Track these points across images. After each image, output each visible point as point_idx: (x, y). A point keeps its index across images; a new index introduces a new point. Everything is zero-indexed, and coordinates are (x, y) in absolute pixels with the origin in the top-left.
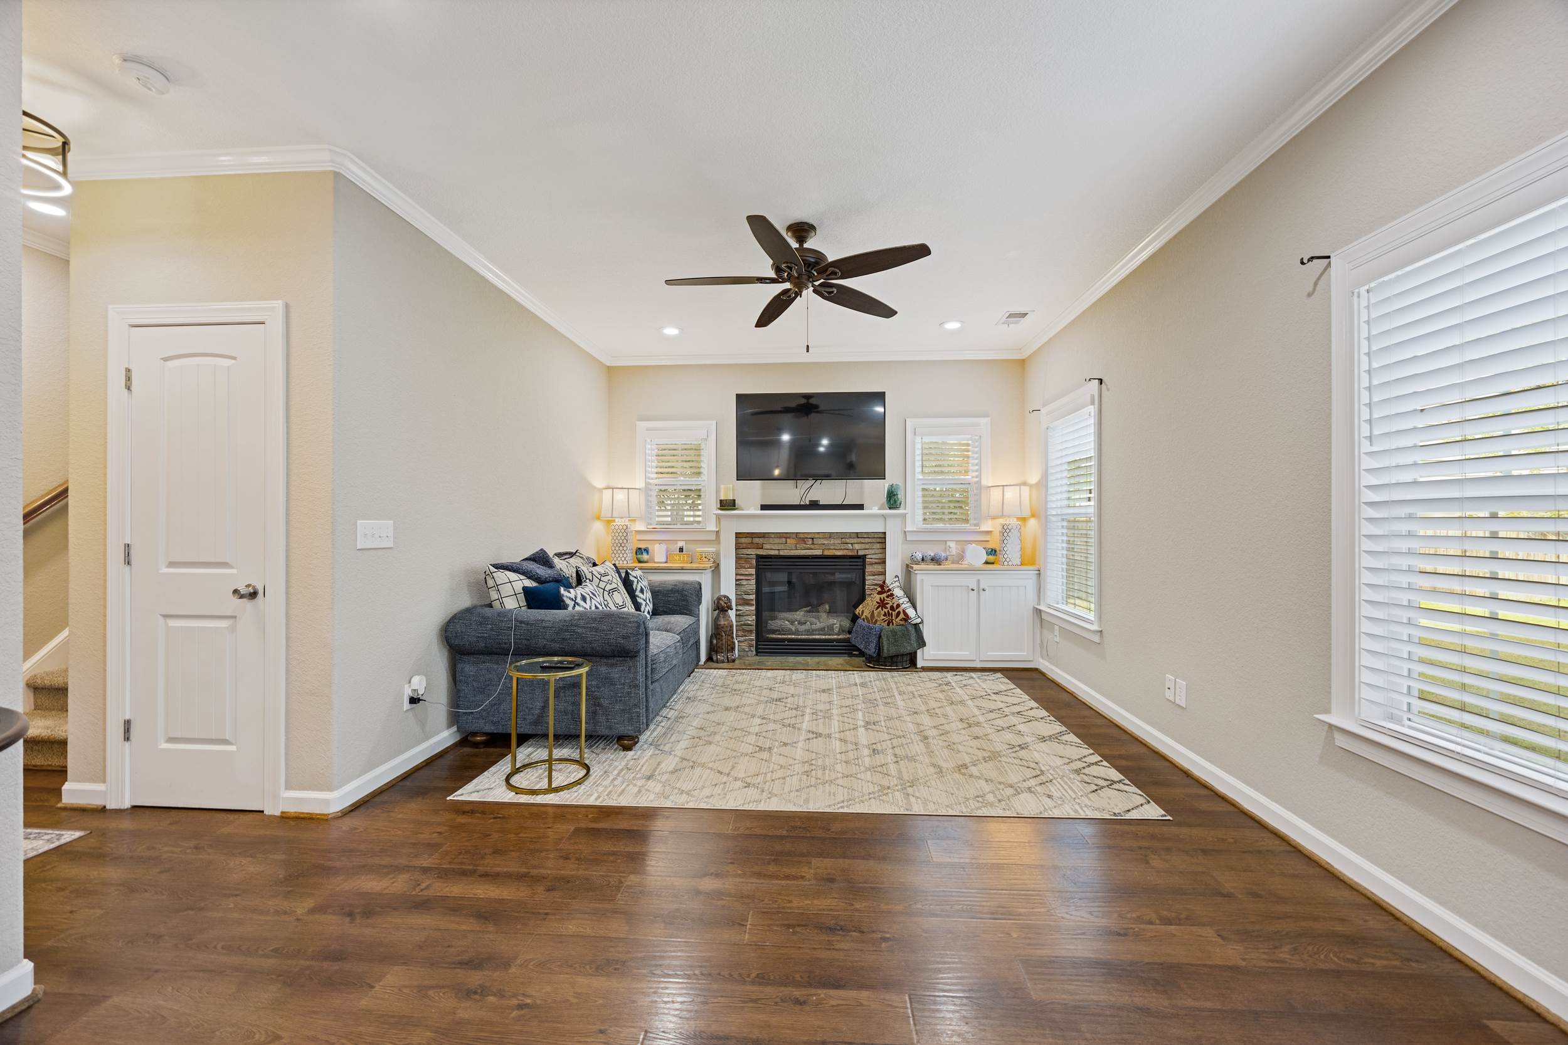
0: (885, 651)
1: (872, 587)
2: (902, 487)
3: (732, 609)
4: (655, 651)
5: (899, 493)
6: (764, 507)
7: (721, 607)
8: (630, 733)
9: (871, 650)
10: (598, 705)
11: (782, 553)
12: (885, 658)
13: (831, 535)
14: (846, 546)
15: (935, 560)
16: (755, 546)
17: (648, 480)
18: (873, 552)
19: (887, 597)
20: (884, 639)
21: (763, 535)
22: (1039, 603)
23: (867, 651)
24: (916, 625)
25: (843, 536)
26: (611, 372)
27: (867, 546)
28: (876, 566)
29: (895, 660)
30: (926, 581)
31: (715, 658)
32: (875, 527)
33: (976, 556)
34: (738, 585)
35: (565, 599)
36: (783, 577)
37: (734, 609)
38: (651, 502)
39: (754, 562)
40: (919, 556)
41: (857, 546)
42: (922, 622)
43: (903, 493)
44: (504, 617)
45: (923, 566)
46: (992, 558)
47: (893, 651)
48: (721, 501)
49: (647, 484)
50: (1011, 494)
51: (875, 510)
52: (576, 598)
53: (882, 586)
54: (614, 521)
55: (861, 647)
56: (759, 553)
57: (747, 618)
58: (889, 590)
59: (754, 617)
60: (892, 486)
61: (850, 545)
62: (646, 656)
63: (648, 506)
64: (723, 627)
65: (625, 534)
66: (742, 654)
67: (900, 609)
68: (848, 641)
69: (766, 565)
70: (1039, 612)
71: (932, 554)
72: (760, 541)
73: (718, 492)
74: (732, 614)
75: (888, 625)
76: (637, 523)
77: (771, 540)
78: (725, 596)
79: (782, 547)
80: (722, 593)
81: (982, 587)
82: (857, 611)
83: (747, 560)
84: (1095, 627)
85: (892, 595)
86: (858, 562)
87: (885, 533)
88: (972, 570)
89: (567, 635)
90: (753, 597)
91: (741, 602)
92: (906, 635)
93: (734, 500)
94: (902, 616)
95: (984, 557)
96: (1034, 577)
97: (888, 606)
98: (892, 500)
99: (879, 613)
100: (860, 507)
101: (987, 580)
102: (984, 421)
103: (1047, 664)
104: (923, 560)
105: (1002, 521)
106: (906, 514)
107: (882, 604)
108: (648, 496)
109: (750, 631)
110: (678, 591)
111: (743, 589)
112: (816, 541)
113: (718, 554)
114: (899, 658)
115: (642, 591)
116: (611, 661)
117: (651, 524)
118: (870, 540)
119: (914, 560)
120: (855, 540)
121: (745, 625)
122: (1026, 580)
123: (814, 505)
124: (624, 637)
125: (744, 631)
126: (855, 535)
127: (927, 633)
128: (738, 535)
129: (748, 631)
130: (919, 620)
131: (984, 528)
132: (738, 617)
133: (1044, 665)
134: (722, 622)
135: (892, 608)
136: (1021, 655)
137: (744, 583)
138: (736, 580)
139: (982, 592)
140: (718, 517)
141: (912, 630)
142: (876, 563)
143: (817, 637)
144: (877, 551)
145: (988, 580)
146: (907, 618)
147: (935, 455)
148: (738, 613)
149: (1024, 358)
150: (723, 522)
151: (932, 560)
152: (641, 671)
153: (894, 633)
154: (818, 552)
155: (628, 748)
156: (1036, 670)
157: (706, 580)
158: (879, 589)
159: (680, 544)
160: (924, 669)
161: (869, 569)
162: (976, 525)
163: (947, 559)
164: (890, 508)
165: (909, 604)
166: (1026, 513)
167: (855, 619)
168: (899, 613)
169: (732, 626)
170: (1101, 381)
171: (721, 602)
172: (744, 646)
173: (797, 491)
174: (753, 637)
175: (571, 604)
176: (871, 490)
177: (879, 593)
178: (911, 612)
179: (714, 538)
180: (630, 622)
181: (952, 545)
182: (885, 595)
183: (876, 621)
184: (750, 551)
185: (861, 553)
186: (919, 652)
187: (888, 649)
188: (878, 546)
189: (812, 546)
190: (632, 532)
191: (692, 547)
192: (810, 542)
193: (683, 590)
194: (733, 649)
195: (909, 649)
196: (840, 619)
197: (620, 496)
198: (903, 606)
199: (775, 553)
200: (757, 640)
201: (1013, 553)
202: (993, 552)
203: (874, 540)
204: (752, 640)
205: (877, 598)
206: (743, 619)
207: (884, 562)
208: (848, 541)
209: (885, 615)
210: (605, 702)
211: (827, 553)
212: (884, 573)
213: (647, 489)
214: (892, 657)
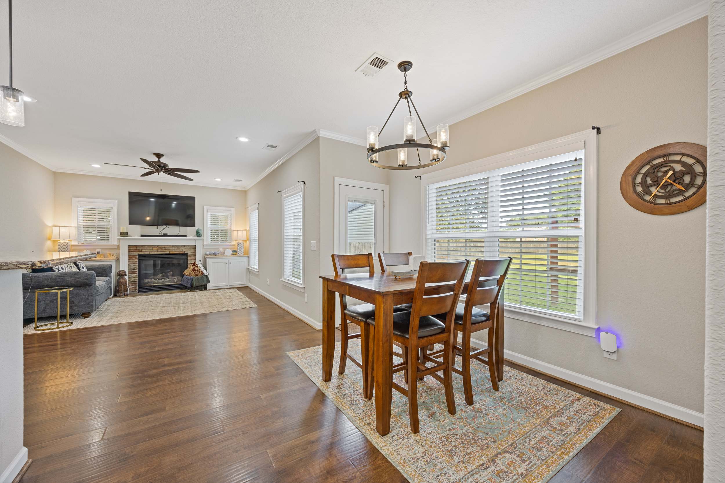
0: (194, 285)
1: (190, 264)
2: (202, 230)
3: (126, 275)
4: (97, 285)
5: (201, 232)
6: (142, 236)
7: (121, 274)
8: (88, 312)
9: (189, 285)
10: (73, 303)
11: (151, 253)
12: (195, 287)
13: (173, 246)
14: (180, 250)
15: (214, 254)
16: (137, 250)
17: (78, 223)
18: (191, 252)
19: (196, 267)
20: (194, 281)
21: (142, 246)
22: (248, 267)
23: (187, 286)
24: (206, 276)
25: (178, 246)
26: (55, 174)
27: (188, 250)
28: (192, 257)
29: (198, 288)
30: (210, 261)
31: (118, 295)
32: (192, 243)
33: (229, 252)
34: (129, 265)
35: (54, 269)
36: (151, 262)
37: (127, 276)
38: (80, 232)
39: (137, 257)
40: (208, 253)
41: (184, 250)
42: (209, 274)
43: (203, 232)
44: (25, 276)
45: (210, 256)
46: (234, 253)
47: (197, 284)
48: (120, 233)
49: (78, 225)
50: (240, 233)
51: (191, 238)
52: (59, 268)
53: (194, 264)
54: (60, 241)
55: (185, 285)
56: (139, 253)
57: (134, 279)
58: (197, 265)
59: (137, 278)
60: (198, 229)
61: (181, 250)
62: (95, 286)
63: (79, 234)
64: (122, 282)
65: (66, 246)
66: (131, 293)
67: (200, 271)
68: (180, 284)
69: (142, 258)
70: (248, 269)
71: (213, 252)
72: (140, 248)
73: (119, 229)
74: (126, 277)
75: (196, 276)
76: (72, 241)
77: (146, 248)
78: (123, 270)
79: (151, 251)
80: (121, 269)
81: (230, 262)
82: (184, 273)
83: (134, 256)
84: (257, 270)
85: (197, 266)
86: (186, 255)
87: (196, 245)
88: (227, 257)
89: (59, 280)
90: (137, 270)
91: (130, 273)
92: (202, 279)
93: (127, 233)
94: (201, 273)
95: (231, 253)
96: (247, 258)
97: (196, 270)
98: (198, 234)
99: (193, 272)
100: (185, 236)
101: (231, 260)
102: (233, 209)
103: (250, 284)
104: (210, 254)
105: (238, 241)
106: (203, 239)
107: (194, 269)
108: (78, 229)
109: (136, 284)
110: (100, 268)
111: (132, 267)
112: (166, 248)
113: (119, 254)
114: (200, 287)
115: (83, 268)
116: (79, 288)
117: (80, 242)
118: (189, 248)
119: (206, 255)
120: (183, 248)
121: (133, 281)
122: (245, 260)
123: (165, 235)
124: (86, 279)
125: (132, 284)
126: (183, 246)
127: (211, 278)
128: (129, 247)
129: (134, 284)
130: (207, 274)
131: (232, 244)
132: (129, 279)
133: (249, 285)
134: (121, 280)
135: (197, 271)
136: (242, 283)
137: (132, 265)
138: (128, 264)
139: (230, 264)
140: (119, 240)
141: (205, 277)
142: (192, 256)
143: (167, 284)
144: (193, 252)
145: (233, 260)
146: (203, 273)
147: (215, 219)
148: (129, 277)
149: (245, 190)
150: (121, 241)
151: (213, 254)
152: (93, 290)
153: (198, 279)
154: (168, 253)
155: (87, 317)
156: (248, 287)
157: (113, 264)
158: (193, 265)
159: (98, 250)
160: (209, 290)
161: (189, 258)
162: (230, 243)
163: (219, 254)
164: (197, 237)
165: (204, 269)
166: (246, 239)
167: (183, 276)
168: (200, 272)
169: (126, 282)
170: (259, 204)
171: (121, 273)
172: (133, 290)
173: (158, 229)
174: (137, 286)
175: (57, 271)
176: (190, 231)
177: (193, 266)
178: (205, 272)
179: (117, 248)
180: (89, 274)
181: (221, 249)
182: (195, 266)
183: (191, 275)
184: (135, 253)
185: (186, 252)
186: (208, 285)
187: (195, 284)
188: (193, 250)
189: (165, 250)
190: (70, 245)
191: (104, 251)
192: (164, 248)
193: (103, 267)
194: (127, 291)
195: (203, 283)
196: (177, 277)
197: (63, 230)
198: (202, 270)
199: (148, 253)
200: (139, 287)
201: (241, 252)
202: (235, 251)
203: (191, 248)
204: (136, 287)
205: (192, 267)
206: (131, 279)
207: (195, 256)
208: (180, 248)
209: (195, 273)
210: (77, 302)
211: (171, 253)
212: (195, 259)
213: (78, 227)
214: (197, 287)
